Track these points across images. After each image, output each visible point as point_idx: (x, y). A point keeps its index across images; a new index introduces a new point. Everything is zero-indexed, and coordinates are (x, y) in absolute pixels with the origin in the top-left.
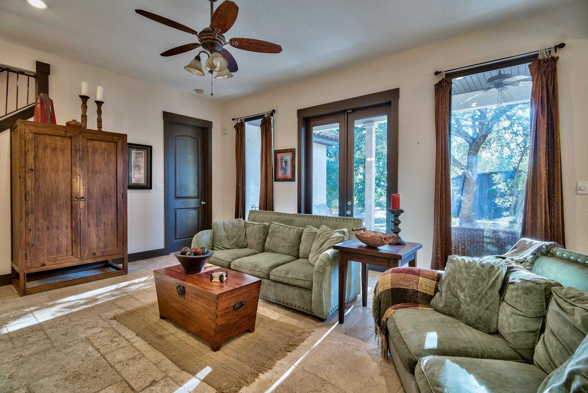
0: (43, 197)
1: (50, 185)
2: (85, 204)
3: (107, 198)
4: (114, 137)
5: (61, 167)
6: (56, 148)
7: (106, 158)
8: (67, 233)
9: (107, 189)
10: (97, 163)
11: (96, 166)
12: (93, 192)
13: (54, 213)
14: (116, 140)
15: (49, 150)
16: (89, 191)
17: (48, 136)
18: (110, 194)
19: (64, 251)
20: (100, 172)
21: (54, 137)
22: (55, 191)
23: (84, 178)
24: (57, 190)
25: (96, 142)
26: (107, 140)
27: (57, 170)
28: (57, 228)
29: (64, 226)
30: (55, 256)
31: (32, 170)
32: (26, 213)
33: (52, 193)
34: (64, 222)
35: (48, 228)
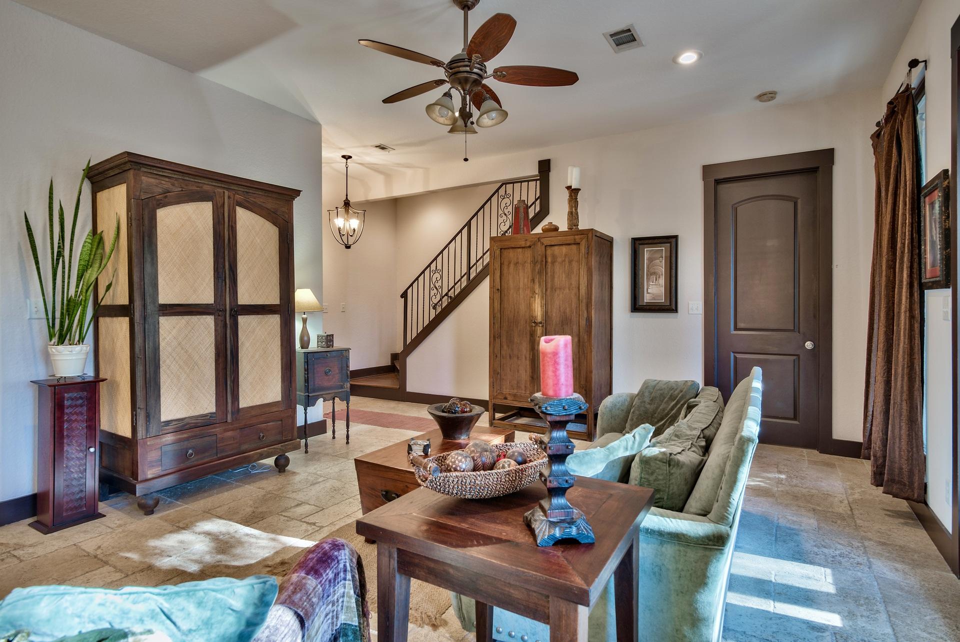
0: (507, 320)
1: (513, 307)
2: (543, 331)
3: (567, 324)
4: (576, 237)
5: (521, 285)
6: (517, 263)
7: (566, 268)
8: (526, 366)
9: (568, 310)
10: (556, 276)
11: (556, 279)
12: (552, 315)
13: (516, 340)
14: (578, 241)
15: (512, 266)
16: (546, 314)
17: (511, 250)
18: (571, 319)
19: (523, 387)
20: (560, 289)
21: (516, 250)
22: (516, 313)
23: (542, 297)
24: (518, 312)
25: (556, 248)
26: (568, 242)
27: (519, 289)
28: (518, 358)
29: (524, 357)
30: (515, 391)
31: (498, 290)
32: (494, 337)
33: (514, 316)
34: (524, 351)
35: (510, 357)
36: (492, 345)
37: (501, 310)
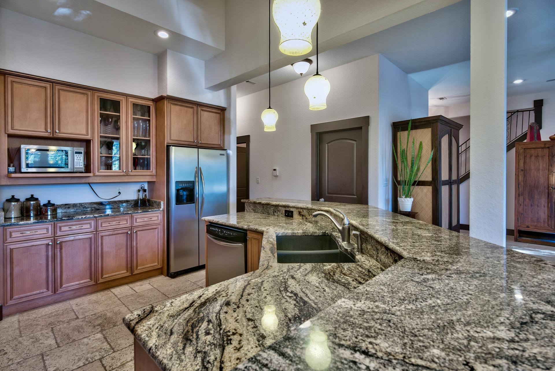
0: (529, 186)
1: (534, 179)
5: (541, 168)
6: (538, 156)
8: (545, 210)
13: (536, 197)
15: (533, 158)
17: (533, 149)
19: (542, 222)
21: (537, 149)
24: (538, 182)
27: (539, 170)
28: (538, 206)
29: (543, 206)
30: (536, 224)
31: (522, 170)
32: (519, 195)
33: (535, 184)
34: (543, 203)
35: (532, 206)
36: (517, 199)
37: (525, 181)
